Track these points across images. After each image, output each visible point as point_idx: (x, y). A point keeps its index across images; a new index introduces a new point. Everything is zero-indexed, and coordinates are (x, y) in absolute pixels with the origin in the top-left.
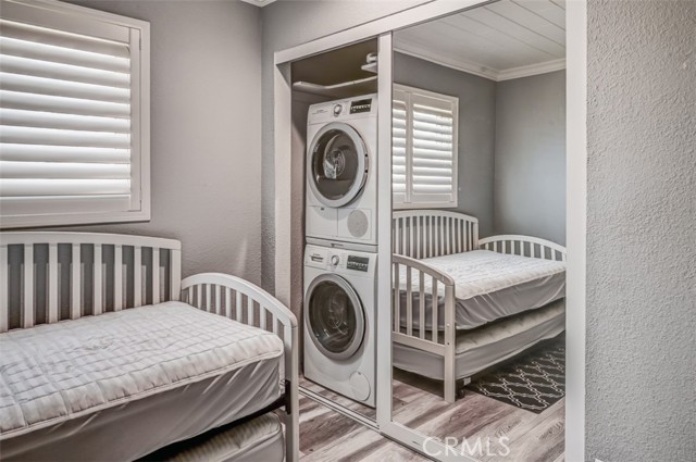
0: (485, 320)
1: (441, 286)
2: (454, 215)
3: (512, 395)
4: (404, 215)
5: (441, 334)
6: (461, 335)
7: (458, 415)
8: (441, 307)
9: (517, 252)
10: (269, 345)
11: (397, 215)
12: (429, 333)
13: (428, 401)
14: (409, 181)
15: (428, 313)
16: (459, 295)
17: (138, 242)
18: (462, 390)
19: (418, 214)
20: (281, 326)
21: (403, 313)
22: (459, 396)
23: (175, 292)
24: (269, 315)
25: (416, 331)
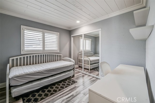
0: (93, 63)
1: (89, 59)
2: (91, 52)
3: (96, 70)
4: (85, 52)
5: (89, 64)
6: (91, 64)
7: (90, 72)
8: (89, 61)
9: (97, 56)
10: (72, 63)
11: (84, 52)
12: (87, 64)
13: (88, 71)
14: (85, 48)
15: (87, 62)
16: (91, 60)
17: (58, 54)
18: (91, 70)
19: (86, 52)
20: (73, 62)
21: (85, 62)
22: (90, 70)
23: (62, 59)
24: (72, 61)
25: (86, 64)
